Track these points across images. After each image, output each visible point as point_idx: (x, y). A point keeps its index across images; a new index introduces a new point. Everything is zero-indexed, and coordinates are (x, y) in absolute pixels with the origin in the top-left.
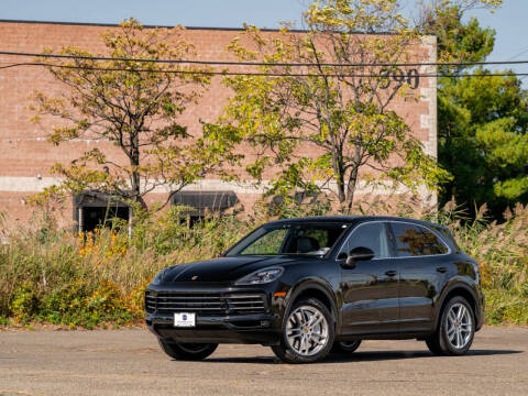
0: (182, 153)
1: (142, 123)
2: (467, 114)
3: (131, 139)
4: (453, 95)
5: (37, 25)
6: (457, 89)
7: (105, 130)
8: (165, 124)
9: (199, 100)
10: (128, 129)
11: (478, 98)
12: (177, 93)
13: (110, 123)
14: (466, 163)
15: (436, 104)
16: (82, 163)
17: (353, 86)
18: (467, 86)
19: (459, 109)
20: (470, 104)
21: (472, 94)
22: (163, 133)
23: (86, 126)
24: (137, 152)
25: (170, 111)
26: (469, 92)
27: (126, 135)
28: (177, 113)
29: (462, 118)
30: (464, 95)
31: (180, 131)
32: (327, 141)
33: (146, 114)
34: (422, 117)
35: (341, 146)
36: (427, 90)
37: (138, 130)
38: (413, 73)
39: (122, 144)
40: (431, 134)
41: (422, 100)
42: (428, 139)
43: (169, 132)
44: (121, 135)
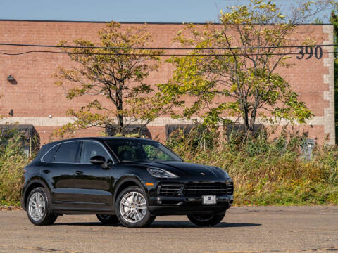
0: (146, 102)
1: (123, 84)
3: (117, 94)
5: (82, 24)
7: (101, 89)
8: (137, 84)
9: (159, 69)
10: (114, 88)
12: (145, 66)
13: (103, 84)
15: (333, 68)
16: (88, 109)
17: (252, 60)
22: (136, 90)
23: (89, 87)
24: (121, 102)
25: (140, 77)
27: (114, 94)
28: (144, 77)
31: (146, 88)
32: (237, 93)
33: (125, 78)
34: (325, 76)
35: (246, 97)
36: (327, 59)
37: (121, 89)
38: (319, 49)
39: (111, 97)
40: (330, 87)
41: (324, 65)
42: (328, 90)
43: (140, 89)
44: (110, 92)
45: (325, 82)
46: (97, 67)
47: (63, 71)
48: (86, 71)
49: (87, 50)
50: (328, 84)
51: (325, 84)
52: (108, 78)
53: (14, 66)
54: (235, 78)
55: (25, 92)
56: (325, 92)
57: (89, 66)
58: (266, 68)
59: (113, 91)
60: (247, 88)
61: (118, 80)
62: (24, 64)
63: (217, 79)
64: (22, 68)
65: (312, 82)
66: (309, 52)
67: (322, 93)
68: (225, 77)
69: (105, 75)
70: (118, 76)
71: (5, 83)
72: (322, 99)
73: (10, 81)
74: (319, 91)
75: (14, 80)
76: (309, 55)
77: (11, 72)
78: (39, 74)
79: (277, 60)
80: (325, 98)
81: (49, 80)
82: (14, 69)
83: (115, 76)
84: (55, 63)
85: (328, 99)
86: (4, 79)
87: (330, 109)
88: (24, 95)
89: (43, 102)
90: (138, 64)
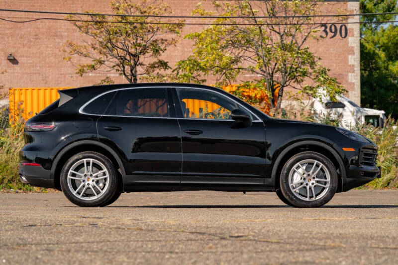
1: (138, 60)
2: (382, 55)
3: (131, 71)
4: (373, 42)
6: (376, 38)
7: (114, 64)
8: (154, 60)
10: (129, 64)
11: (390, 44)
12: (162, 40)
13: (117, 60)
14: (381, 87)
15: (359, 48)
17: (279, 33)
18: (383, 36)
19: (377, 51)
20: (385, 48)
21: (386, 41)
22: (153, 66)
23: (101, 62)
24: (136, 79)
25: (157, 52)
26: (384, 40)
27: (127, 68)
28: (161, 52)
29: (380, 58)
30: (380, 42)
31: (163, 64)
32: (262, 71)
33: (140, 53)
34: (350, 56)
35: (272, 74)
36: (353, 38)
37: (136, 64)
38: (343, 28)
39: (125, 74)
40: (356, 69)
41: (350, 45)
42: (354, 72)
43: (156, 65)
44: (124, 67)
45: (350, 63)
46: (110, 41)
47: (71, 45)
48: (97, 46)
49: (99, 21)
50: (353, 66)
51: (350, 66)
52: (122, 53)
53: (15, 43)
54: (260, 53)
55: (26, 73)
56: (350, 74)
57: (101, 40)
58: (294, 42)
59: (126, 67)
60: (274, 64)
61: (132, 55)
62: (25, 42)
63: (240, 55)
64: (24, 46)
65: (337, 63)
66: (333, 30)
67: (347, 75)
68: (250, 53)
69: (119, 50)
70: (132, 51)
71: (5, 62)
72: (347, 81)
73: (10, 60)
74: (344, 73)
75: (14, 59)
76: (333, 34)
77: (11, 51)
78: (42, 53)
79: (306, 34)
80: (350, 81)
81: (52, 59)
82: (14, 47)
83: (130, 51)
84: (59, 41)
85: (353, 81)
86: (3, 58)
87: (356, 93)
88: (26, 76)
89: (46, 83)
90: (154, 38)
